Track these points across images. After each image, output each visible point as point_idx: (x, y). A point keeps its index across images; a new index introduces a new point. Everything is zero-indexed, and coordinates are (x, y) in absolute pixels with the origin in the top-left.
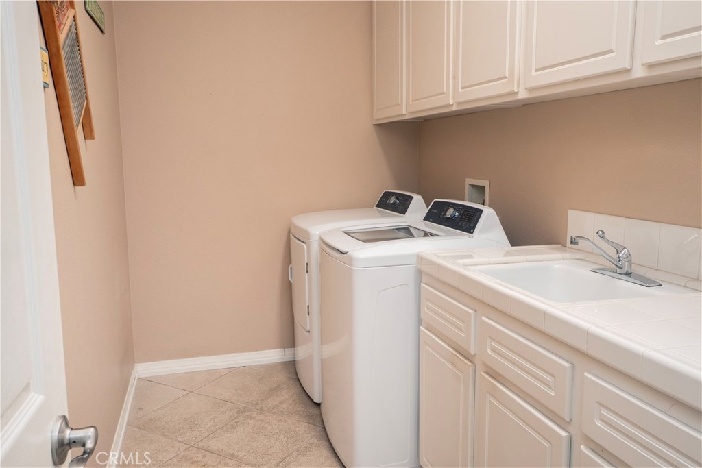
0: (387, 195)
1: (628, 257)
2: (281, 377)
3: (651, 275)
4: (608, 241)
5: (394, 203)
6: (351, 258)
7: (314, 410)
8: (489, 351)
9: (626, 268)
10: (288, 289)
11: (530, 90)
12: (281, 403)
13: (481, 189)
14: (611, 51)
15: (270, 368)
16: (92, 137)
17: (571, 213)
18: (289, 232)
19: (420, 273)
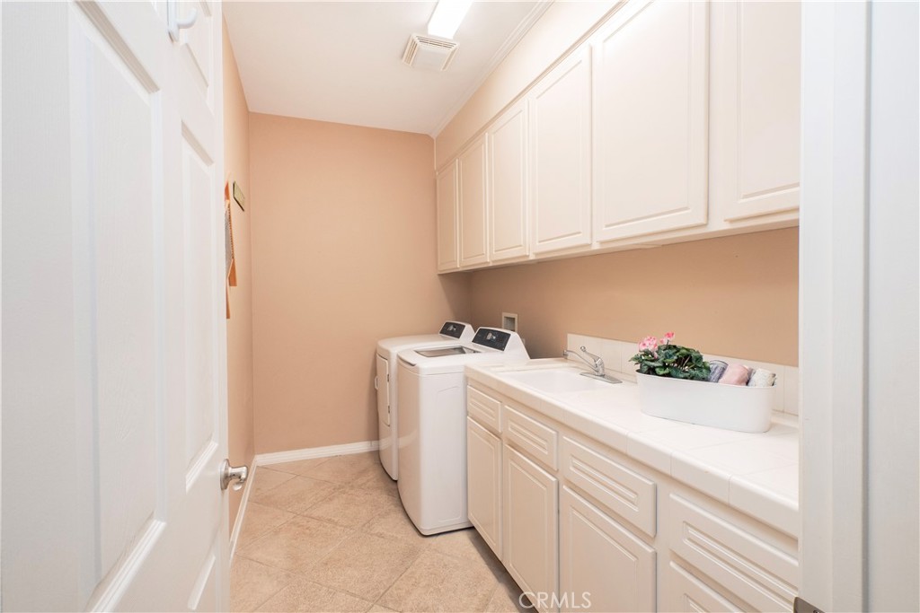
0: (447, 325)
1: (602, 363)
2: (368, 463)
3: (617, 376)
4: (588, 354)
5: (452, 330)
6: (418, 368)
7: (392, 486)
8: (510, 429)
9: (601, 372)
10: (374, 395)
11: (537, 254)
12: (368, 481)
13: (512, 320)
14: (579, 233)
15: (359, 456)
16: (235, 285)
17: (569, 335)
18: (376, 352)
19: (467, 379)
